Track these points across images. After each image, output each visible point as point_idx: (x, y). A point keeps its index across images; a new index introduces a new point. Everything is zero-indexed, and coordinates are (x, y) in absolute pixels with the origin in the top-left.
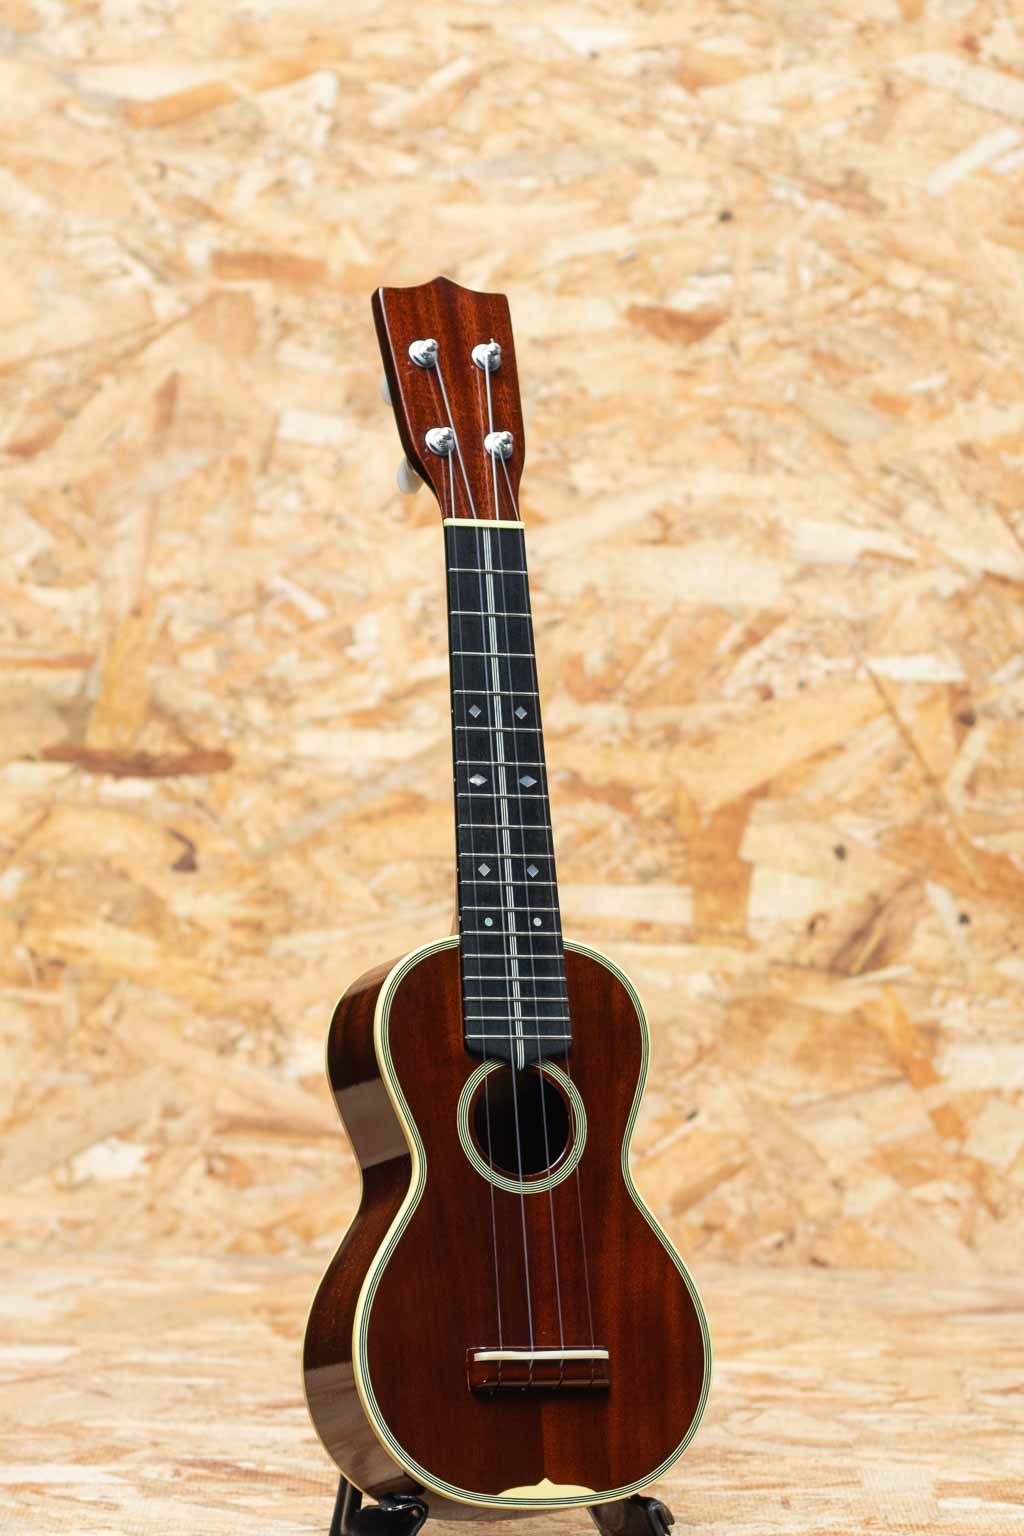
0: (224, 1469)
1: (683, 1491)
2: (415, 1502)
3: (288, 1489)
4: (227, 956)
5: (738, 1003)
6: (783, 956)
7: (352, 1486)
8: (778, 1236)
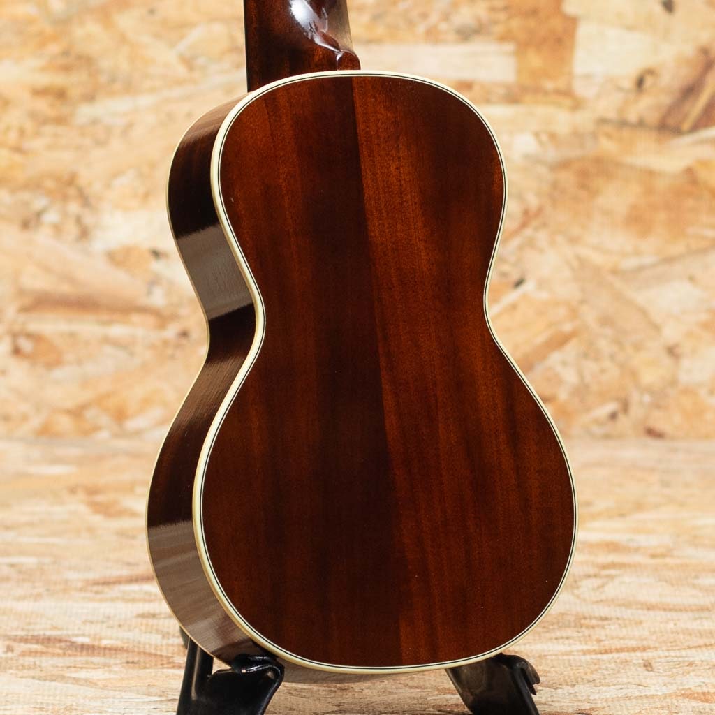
0: (58, 645)
1: (540, 657)
2: (271, 663)
3: (128, 662)
4: (29, 126)
5: (564, 165)
6: (612, 115)
7: (201, 649)
8: (611, 407)
